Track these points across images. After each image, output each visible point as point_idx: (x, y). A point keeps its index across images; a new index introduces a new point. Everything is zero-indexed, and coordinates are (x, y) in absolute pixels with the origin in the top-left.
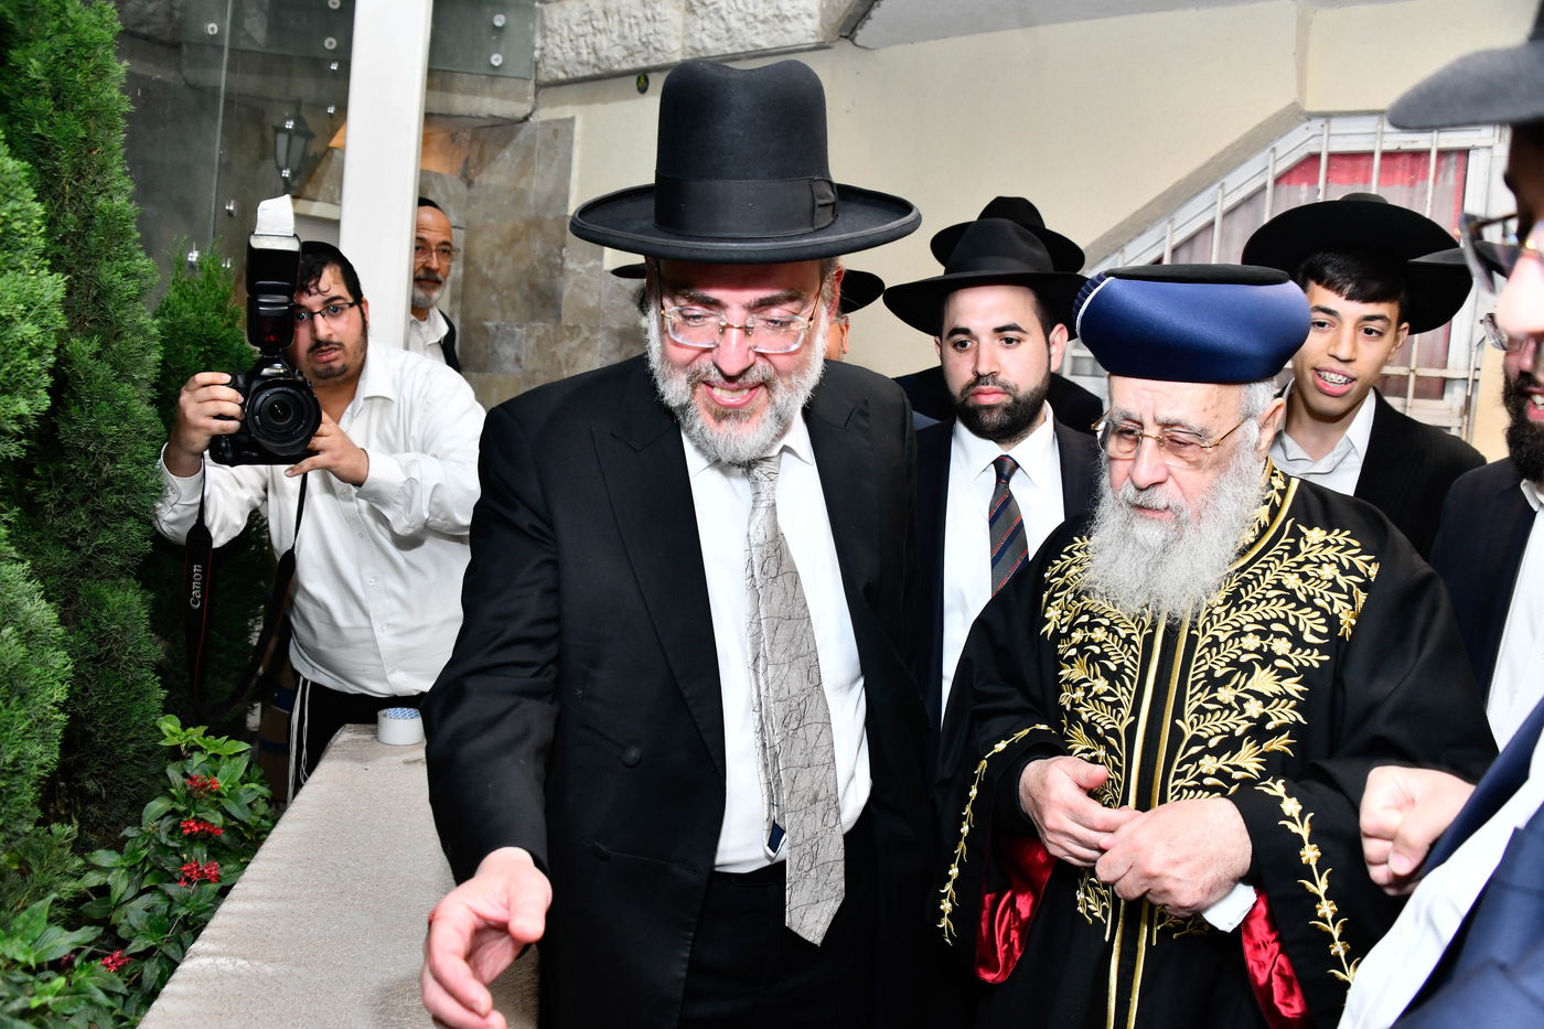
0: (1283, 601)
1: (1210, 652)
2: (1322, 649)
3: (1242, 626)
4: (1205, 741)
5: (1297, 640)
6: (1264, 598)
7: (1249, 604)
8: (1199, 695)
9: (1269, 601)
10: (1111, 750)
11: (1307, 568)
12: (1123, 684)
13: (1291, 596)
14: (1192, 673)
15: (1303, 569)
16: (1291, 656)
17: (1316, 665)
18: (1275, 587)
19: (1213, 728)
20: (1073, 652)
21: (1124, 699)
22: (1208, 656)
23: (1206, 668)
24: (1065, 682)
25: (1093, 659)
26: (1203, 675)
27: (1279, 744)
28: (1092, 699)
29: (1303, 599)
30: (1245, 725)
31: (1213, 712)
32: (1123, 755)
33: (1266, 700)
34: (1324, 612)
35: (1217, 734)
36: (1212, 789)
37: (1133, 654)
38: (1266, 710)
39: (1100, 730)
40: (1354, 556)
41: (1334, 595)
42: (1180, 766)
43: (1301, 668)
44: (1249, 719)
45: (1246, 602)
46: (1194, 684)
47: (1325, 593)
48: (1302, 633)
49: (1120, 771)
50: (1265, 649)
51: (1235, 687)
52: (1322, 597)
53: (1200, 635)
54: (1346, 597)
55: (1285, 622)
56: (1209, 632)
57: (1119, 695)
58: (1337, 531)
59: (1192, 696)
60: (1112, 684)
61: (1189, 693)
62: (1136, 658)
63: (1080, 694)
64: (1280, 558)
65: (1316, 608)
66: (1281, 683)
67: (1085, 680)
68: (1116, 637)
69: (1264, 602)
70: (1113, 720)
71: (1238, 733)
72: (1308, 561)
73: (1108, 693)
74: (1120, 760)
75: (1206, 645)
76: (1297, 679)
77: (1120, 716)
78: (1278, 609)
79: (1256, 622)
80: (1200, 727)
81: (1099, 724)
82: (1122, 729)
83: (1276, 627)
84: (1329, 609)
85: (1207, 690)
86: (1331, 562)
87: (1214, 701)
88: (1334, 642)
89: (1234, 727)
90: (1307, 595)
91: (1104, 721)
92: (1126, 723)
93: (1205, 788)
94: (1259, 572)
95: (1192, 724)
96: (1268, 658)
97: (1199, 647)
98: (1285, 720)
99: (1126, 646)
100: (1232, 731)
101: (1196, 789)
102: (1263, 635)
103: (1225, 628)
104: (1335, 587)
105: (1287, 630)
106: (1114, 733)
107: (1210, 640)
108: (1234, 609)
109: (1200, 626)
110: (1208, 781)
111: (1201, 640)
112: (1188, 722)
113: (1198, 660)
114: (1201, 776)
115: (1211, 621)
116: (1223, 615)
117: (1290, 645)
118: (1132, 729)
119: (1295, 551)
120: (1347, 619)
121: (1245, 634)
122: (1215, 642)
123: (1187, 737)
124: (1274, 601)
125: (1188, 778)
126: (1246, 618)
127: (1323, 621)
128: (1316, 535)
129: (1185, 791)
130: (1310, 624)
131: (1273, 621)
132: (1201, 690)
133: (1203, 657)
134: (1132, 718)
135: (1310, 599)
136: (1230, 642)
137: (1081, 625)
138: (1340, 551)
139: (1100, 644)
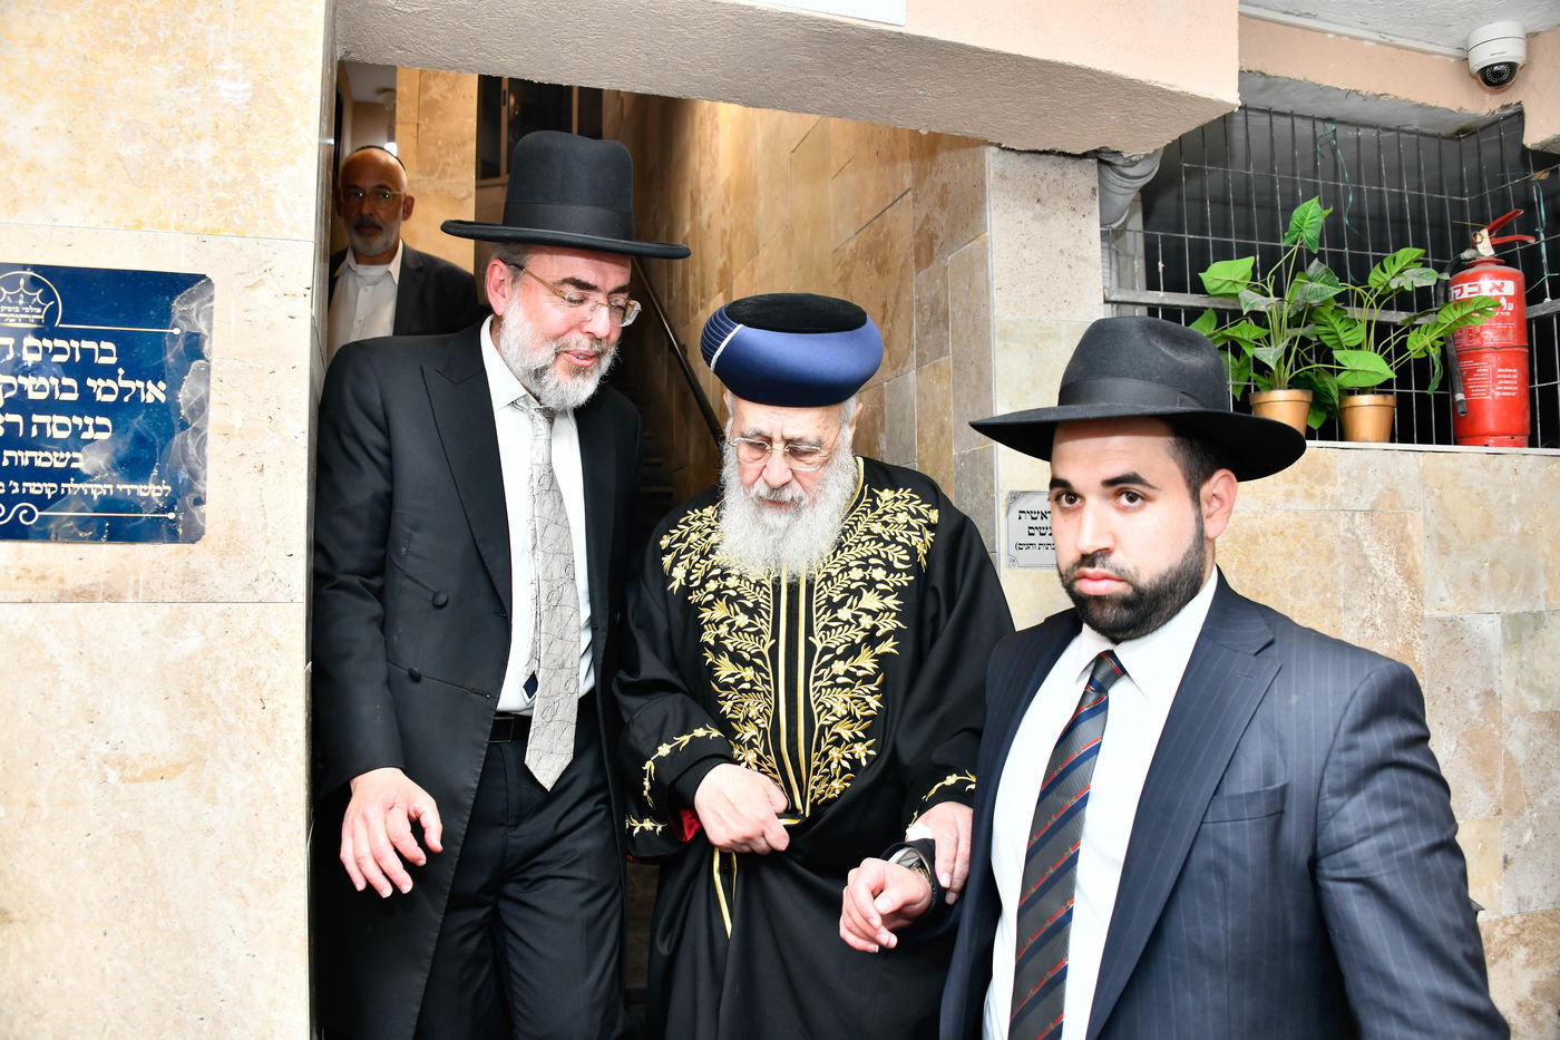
0: (873, 542)
2: (908, 572)
4: (834, 650)
5: (889, 568)
7: (850, 547)
8: (823, 616)
9: (864, 543)
10: (758, 669)
11: (886, 518)
12: (761, 616)
13: (879, 538)
14: (814, 601)
16: (887, 580)
17: (906, 584)
18: (866, 534)
19: (838, 640)
20: (711, 597)
21: (763, 628)
22: (825, 587)
23: (825, 596)
24: (706, 623)
25: (730, 600)
26: (824, 602)
27: (887, 647)
28: (736, 632)
29: (888, 539)
30: (862, 634)
31: (836, 628)
32: (770, 670)
33: (874, 615)
34: (905, 546)
35: (842, 644)
36: (844, 686)
37: (765, 593)
39: (746, 656)
40: (918, 505)
41: (910, 533)
42: (817, 671)
44: (864, 630)
46: (818, 609)
47: (904, 533)
49: (768, 682)
50: (868, 578)
51: (850, 607)
52: (902, 535)
54: (918, 533)
55: (878, 556)
57: (759, 625)
59: (818, 619)
60: (752, 617)
61: (815, 616)
62: (768, 595)
63: (723, 630)
64: (866, 513)
65: (898, 544)
67: (728, 618)
68: (748, 583)
69: (860, 545)
70: (757, 645)
71: (858, 641)
72: (885, 513)
73: (750, 625)
74: (768, 675)
75: (823, 580)
76: (894, 596)
78: (872, 548)
79: (857, 559)
80: (829, 640)
81: (745, 651)
82: (765, 651)
83: (872, 561)
85: (829, 613)
86: (903, 511)
87: (836, 619)
89: (854, 637)
90: (890, 536)
91: (748, 646)
92: (768, 645)
93: (837, 685)
94: (853, 523)
95: (821, 639)
96: (871, 584)
97: (816, 583)
98: (890, 628)
99: (758, 589)
100: (853, 640)
101: (831, 687)
102: (865, 568)
103: (835, 566)
104: (910, 528)
105: (881, 562)
106: (760, 655)
107: (825, 576)
108: (839, 552)
110: (839, 680)
112: (818, 638)
113: (818, 591)
114: (834, 677)
116: (832, 557)
117: (885, 572)
118: (774, 650)
119: (874, 507)
120: (922, 550)
123: (819, 649)
124: (867, 543)
126: (848, 557)
127: (905, 551)
128: (887, 494)
129: (823, 690)
130: (897, 556)
131: (869, 557)
132: (825, 613)
133: (821, 588)
134: (774, 641)
135: (893, 538)
136: (840, 575)
137: (715, 578)
138: (908, 503)
139: (735, 589)
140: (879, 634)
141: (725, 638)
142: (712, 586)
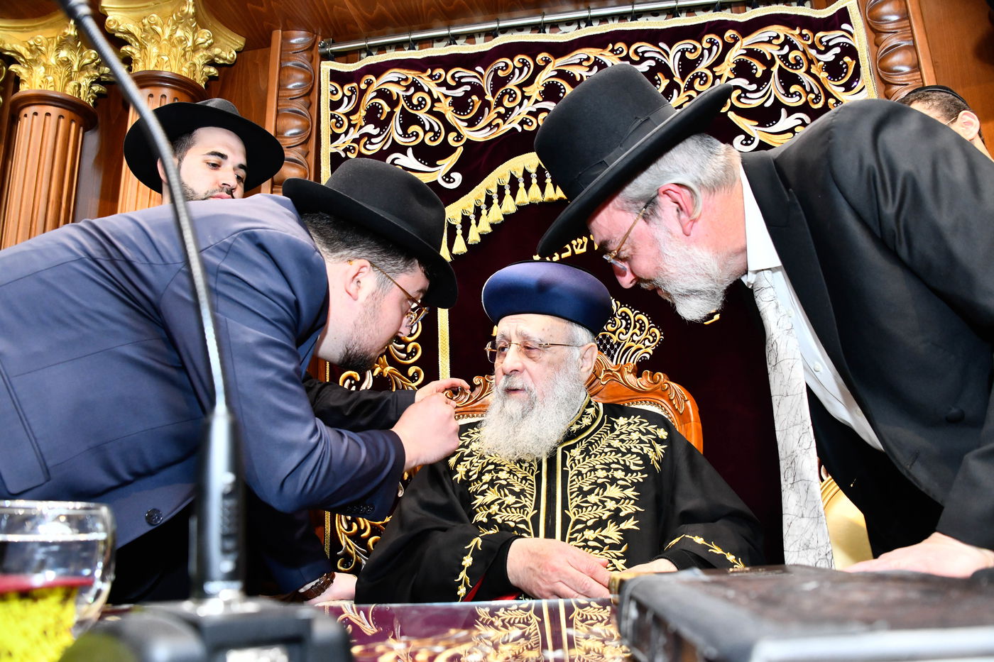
1: (578, 478)
3: (594, 466)
6: (603, 452)
15: (621, 437)
38: (618, 506)
43: (633, 483)
45: (593, 454)
48: (629, 466)
53: (569, 469)
56: (575, 468)
58: (633, 417)
66: (624, 492)
77: (526, 512)
84: (641, 452)
88: (649, 467)
109: (568, 466)
111: (570, 472)
115: (575, 463)
121: (597, 470)
122: (579, 473)
125: (578, 541)
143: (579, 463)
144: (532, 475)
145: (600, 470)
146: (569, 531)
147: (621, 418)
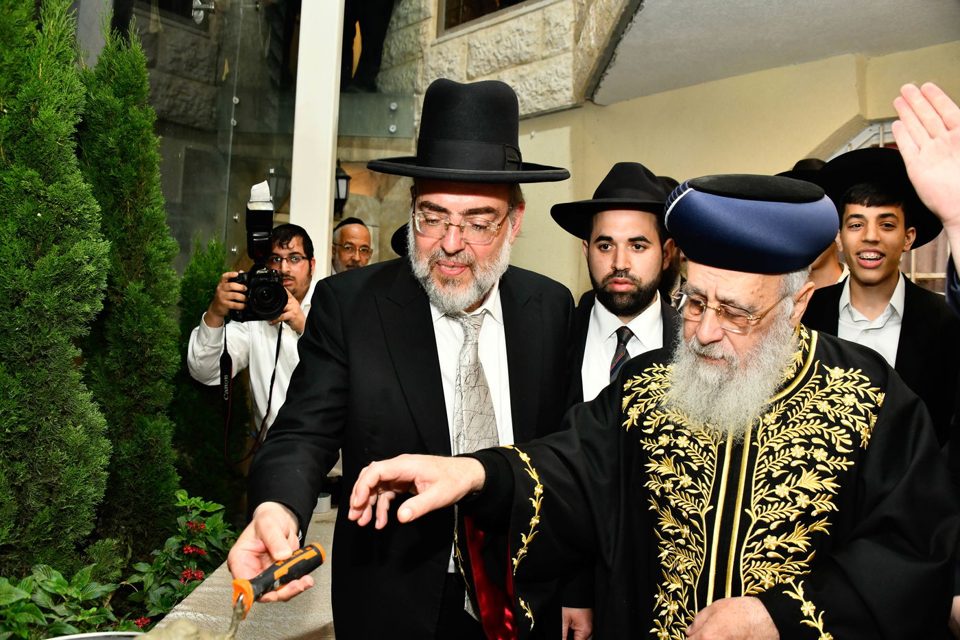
0: (818, 421)
1: (768, 458)
2: (849, 457)
3: (791, 439)
4: (767, 525)
5: (831, 450)
6: (805, 419)
7: (795, 424)
8: (762, 490)
9: (808, 421)
10: (694, 529)
11: (833, 397)
12: (703, 481)
13: (824, 418)
14: (755, 474)
15: (831, 398)
16: (828, 462)
17: (846, 469)
18: (812, 411)
19: (773, 515)
20: (661, 451)
21: (704, 492)
22: (766, 461)
24: (653, 473)
25: (678, 460)
26: (763, 476)
27: (819, 526)
28: (680, 490)
29: (833, 420)
30: (797, 512)
31: (773, 503)
32: (705, 534)
33: (811, 495)
34: (849, 430)
35: (776, 520)
36: (773, 560)
37: (711, 459)
38: (811, 502)
39: (685, 514)
40: (867, 388)
41: (856, 417)
42: (749, 543)
43: (835, 470)
44: (800, 509)
45: (792, 422)
46: (757, 482)
47: (849, 416)
48: (835, 445)
49: (702, 545)
50: (809, 457)
51: (789, 485)
52: (847, 418)
53: (760, 446)
54: (864, 419)
55: (822, 437)
56: (766, 444)
57: (701, 489)
58: (852, 370)
59: (756, 492)
60: (694, 480)
61: (753, 489)
62: (713, 461)
63: (669, 485)
64: (813, 389)
65: (842, 427)
66: (822, 482)
67: (674, 475)
68: (696, 446)
69: (805, 422)
70: (696, 507)
71: (792, 518)
72: (833, 392)
73: (692, 487)
74: (702, 537)
75: (765, 454)
76: (832, 479)
77: (701, 504)
78: (816, 427)
79: (801, 437)
80: (764, 514)
81: (685, 509)
82: (703, 515)
83: (815, 440)
84: (853, 428)
85: (767, 487)
86: (851, 393)
87: (773, 495)
88: (858, 452)
89: (789, 514)
90: (835, 417)
91: (688, 507)
92: (706, 510)
93: (768, 559)
94: (800, 399)
95: (757, 512)
96: (811, 464)
97: (759, 455)
98: (824, 508)
99: (705, 454)
100: (788, 518)
101: (761, 560)
102: (807, 446)
103: (778, 441)
104: (856, 412)
105: (823, 443)
106: (697, 517)
107: (767, 449)
108: (784, 427)
109: (759, 439)
110: (770, 554)
111: (760, 449)
112: (754, 511)
113: (760, 464)
114: (765, 551)
115: (767, 436)
116: (776, 431)
117: (826, 454)
118: (711, 516)
119: (823, 384)
120: (865, 435)
121: (793, 445)
122: (771, 451)
123: (754, 522)
124: (812, 421)
125: (755, 552)
126: (793, 433)
127: (848, 436)
128: (837, 372)
129: (753, 562)
131: (813, 436)
132: (763, 487)
133: (763, 462)
134: (711, 507)
135: (838, 420)
136: (782, 451)
137: (667, 432)
138: (857, 385)
139: (683, 449)
140: (814, 513)
141: (669, 494)
142: (664, 440)
143: (772, 436)
144: (715, 444)
145: (797, 446)
146: (747, 538)
147: (837, 368)
